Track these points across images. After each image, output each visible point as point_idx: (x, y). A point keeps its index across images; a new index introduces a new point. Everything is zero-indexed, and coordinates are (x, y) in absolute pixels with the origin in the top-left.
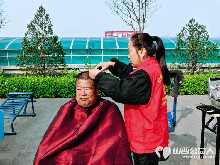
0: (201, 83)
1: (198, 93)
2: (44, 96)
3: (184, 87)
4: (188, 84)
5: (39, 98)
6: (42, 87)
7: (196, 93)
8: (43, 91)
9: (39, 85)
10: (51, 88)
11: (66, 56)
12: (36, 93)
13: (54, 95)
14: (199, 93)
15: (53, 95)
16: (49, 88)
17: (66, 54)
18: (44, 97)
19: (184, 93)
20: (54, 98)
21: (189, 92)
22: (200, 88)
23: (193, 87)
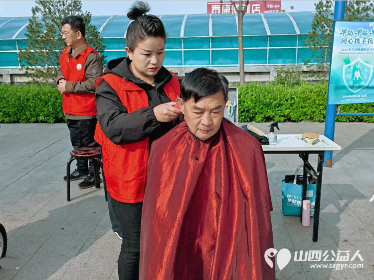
0: (318, 100)
1: (311, 119)
2: (37, 119)
3: (284, 107)
4: (293, 102)
5: (29, 123)
6: (33, 104)
7: (308, 119)
8: (34, 110)
9: (28, 100)
10: (47, 105)
11: (106, 50)
12: (24, 114)
13: (54, 118)
14: (313, 118)
15: (52, 118)
16: (44, 105)
17: (106, 48)
18: (37, 122)
19: (282, 119)
20: (53, 123)
21: (294, 116)
22: (316, 110)
23: (302, 107)
